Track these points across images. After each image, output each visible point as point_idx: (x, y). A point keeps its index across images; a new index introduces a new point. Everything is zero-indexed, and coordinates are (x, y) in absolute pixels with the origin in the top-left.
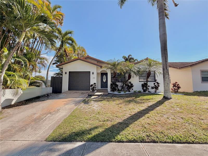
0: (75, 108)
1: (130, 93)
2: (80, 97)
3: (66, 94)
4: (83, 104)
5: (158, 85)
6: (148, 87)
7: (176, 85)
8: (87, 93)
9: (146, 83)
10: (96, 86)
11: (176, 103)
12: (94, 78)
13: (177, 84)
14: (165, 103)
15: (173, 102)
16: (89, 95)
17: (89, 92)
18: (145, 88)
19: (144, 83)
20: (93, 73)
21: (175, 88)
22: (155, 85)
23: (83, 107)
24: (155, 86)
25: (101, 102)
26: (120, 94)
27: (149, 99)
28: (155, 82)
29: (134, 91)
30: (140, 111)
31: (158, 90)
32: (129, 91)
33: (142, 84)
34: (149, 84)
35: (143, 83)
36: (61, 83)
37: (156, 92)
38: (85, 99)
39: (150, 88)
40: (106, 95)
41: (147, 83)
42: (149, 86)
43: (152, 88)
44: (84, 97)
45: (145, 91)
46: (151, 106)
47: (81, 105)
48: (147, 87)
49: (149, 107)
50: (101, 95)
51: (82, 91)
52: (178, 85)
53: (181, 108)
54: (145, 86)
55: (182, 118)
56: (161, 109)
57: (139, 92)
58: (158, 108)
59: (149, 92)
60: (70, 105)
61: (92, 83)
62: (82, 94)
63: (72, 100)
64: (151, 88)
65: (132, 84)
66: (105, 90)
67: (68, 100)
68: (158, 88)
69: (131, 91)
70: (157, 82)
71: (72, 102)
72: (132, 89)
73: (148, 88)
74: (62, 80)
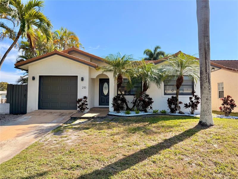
0: (33, 143)
1: (146, 114)
2: (54, 121)
3: (31, 116)
4: (52, 134)
5: (196, 101)
6: (180, 105)
7: (229, 101)
8: (70, 113)
9: (175, 97)
10: (86, 101)
11: (216, 135)
12: (85, 88)
13: (230, 99)
14: (197, 134)
15: (212, 132)
16: (72, 118)
17: (74, 111)
18: (173, 106)
19: (172, 97)
20: (82, 79)
21: (226, 106)
22: (192, 101)
23: (50, 139)
24: (191, 103)
25: (86, 131)
26: (127, 115)
27: (172, 127)
28: (192, 96)
29: (154, 111)
30: (145, 149)
31: (196, 109)
32: (146, 111)
33: (169, 99)
34: (180, 98)
35: (170, 97)
36: (26, 96)
37: (192, 113)
38: (61, 124)
39: (182, 106)
40: (102, 118)
41: (177, 96)
42: (181, 103)
43: (186, 106)
44: (62, 122)
45: (174, 111)
46: (169, 139)
47: (48, 137)
48: (177, 104)
49: (166, 141)
50: (93, 117)
51: (62, 111)
52: (232, 100)
53: (221, 144)
54: (173, 102)
55: (216, 164)
56: (184, 145)
57: (162, 113)
58: (181, 143)
59: (180, 113)
60: (27, 136)
61: (80, 96)
62: (60, 117)
63: (35, 127)
64: (184, 105)
65: (151, 99)
66: (105, 109)
67: (29, 128)
68: (196, 106)
69: (148, 110)
70: (196, 96)
71: (34, 130)
72: (151, 108)
73: (180, 107)
74: (26, 90)
